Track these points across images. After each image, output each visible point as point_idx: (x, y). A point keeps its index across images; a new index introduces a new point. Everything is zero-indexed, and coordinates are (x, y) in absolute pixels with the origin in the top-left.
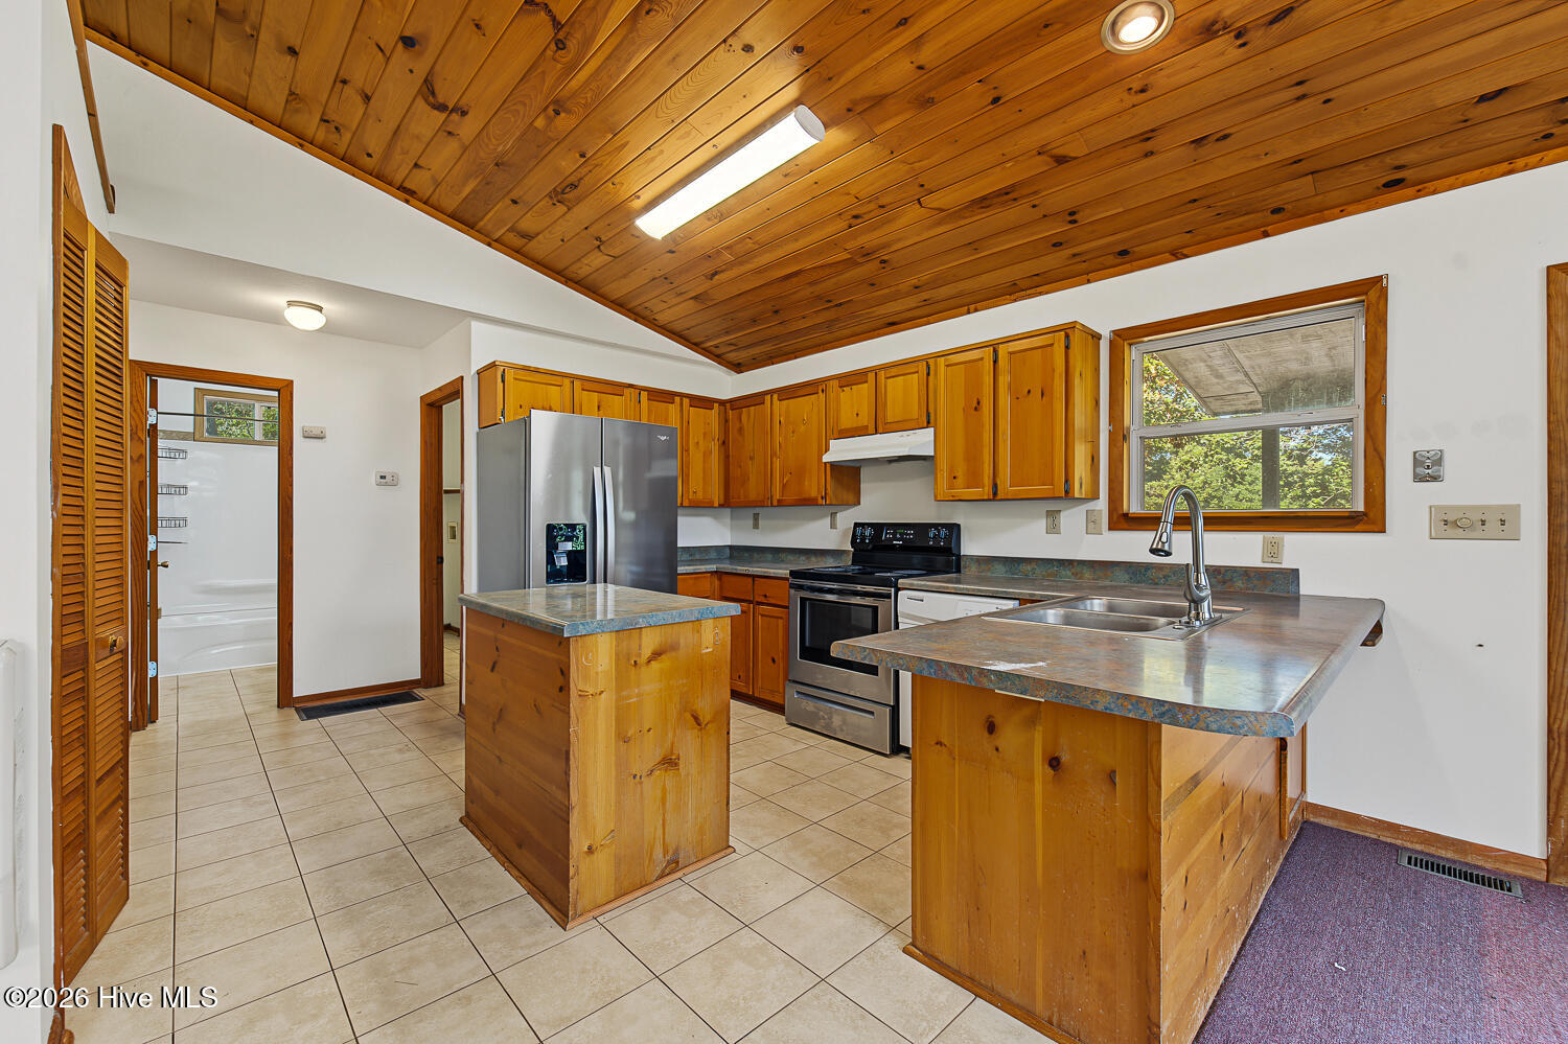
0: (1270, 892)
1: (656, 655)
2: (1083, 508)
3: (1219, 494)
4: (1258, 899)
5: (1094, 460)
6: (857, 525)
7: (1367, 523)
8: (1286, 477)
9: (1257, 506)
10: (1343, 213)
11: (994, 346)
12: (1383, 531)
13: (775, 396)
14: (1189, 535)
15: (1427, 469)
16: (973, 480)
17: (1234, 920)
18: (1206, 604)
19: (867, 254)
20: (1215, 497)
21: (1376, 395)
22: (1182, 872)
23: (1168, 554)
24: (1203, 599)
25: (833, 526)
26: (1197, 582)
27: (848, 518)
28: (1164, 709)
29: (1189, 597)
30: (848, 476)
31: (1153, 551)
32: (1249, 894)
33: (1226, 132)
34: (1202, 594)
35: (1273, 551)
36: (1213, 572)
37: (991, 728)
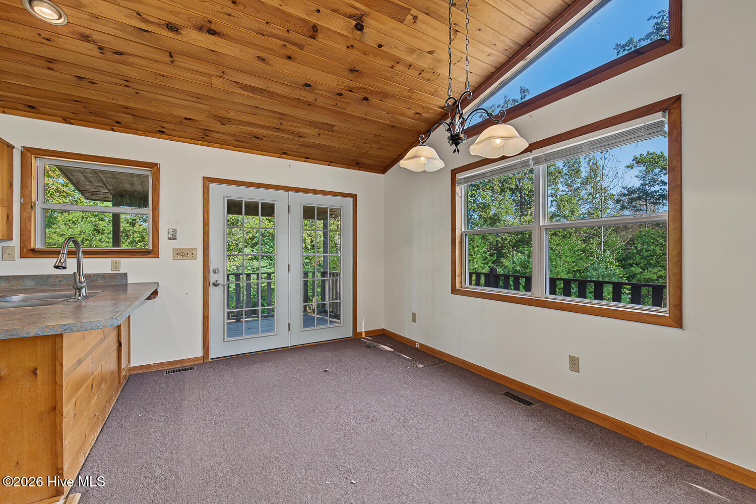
0: (114, 405)
3: (90, 238)
4: (109, 409)
5: (9, 218)
7: (154, 254)
8: (126, 232)
9: (110, 246)
10: (144, 135)
12: (158, 257)
14: (75, 260)
15: (172, 235)
17: (98, 419)
18: (84, 289)
20: (87, 240)
21: (156, 207)
22: (73, 401)
23: (65, 268)
24: (83, 288)
26: (80, 280)
28: (66, 327)
29: (75, 287)
31: (56, 267)
32: (105, 408)
33: (94, 81)
34: (82, 285)
35: (116, 266)
36: (87, 277)
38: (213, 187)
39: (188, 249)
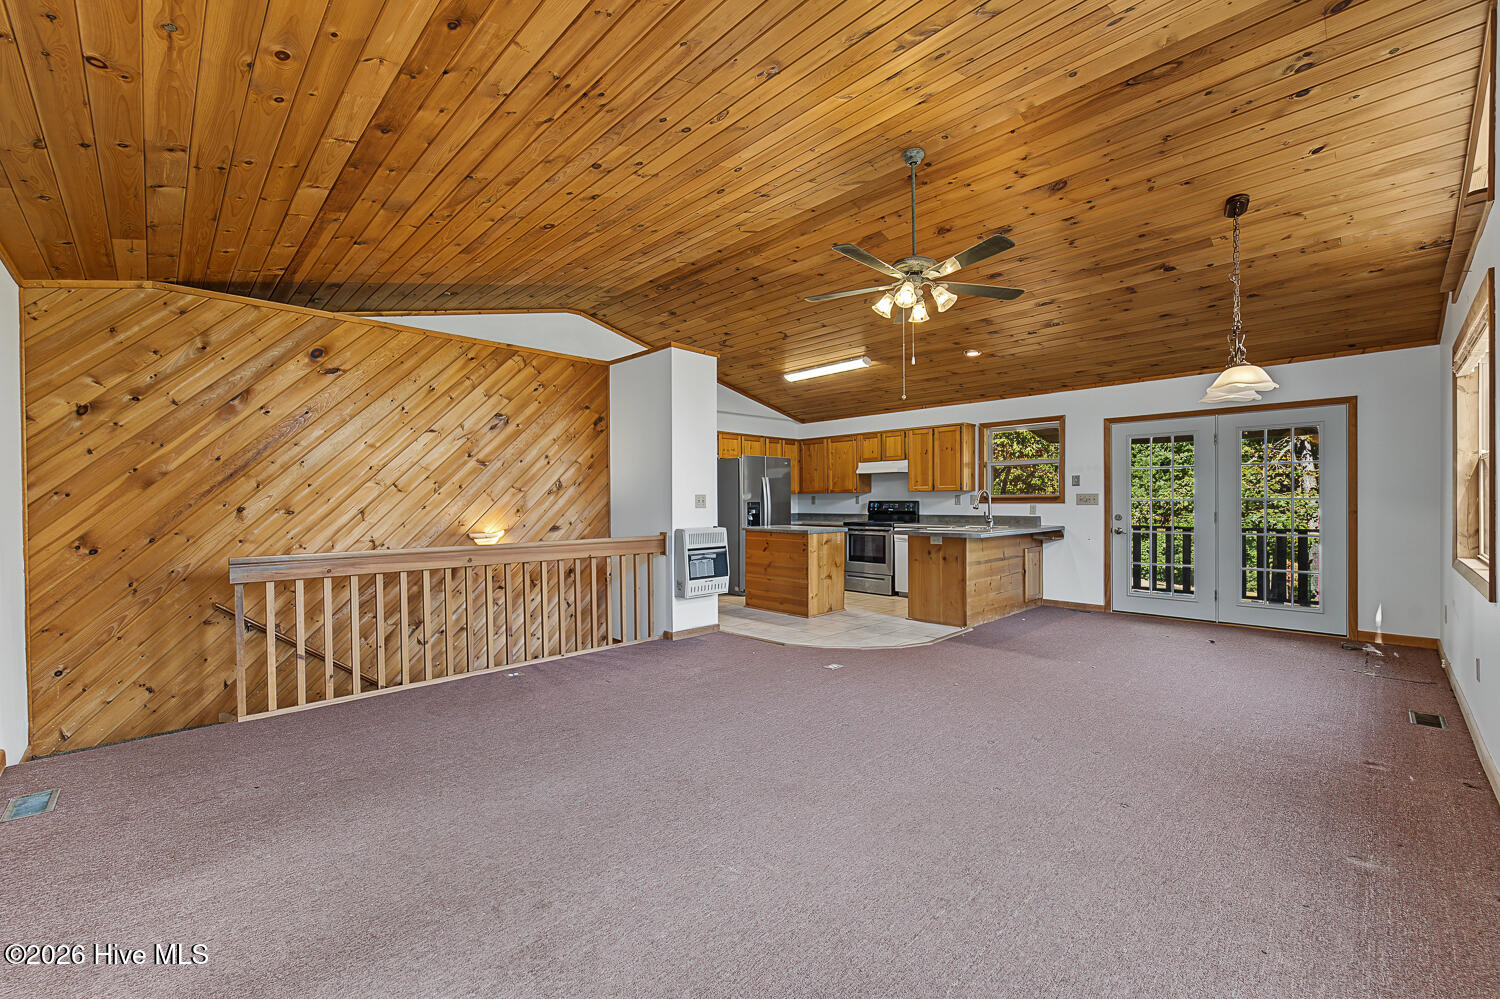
1: (827, 542)
2: (968, 496)
5: (973, 475)
6: (870, 502)
7: (1059, 500)
11: (933, 429)
12: (1064, 502)
13: (829, 440)
15: (1076, 481)
16: (925, 483)
19: (879, 389)
25: (857, 502)
27: (865, 499)
30: (866, 479)
35: (1033, 510)
37: (929, 553)
38: (1115, 427)
39: (1090, 495)
